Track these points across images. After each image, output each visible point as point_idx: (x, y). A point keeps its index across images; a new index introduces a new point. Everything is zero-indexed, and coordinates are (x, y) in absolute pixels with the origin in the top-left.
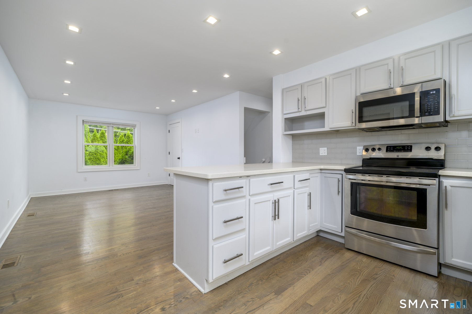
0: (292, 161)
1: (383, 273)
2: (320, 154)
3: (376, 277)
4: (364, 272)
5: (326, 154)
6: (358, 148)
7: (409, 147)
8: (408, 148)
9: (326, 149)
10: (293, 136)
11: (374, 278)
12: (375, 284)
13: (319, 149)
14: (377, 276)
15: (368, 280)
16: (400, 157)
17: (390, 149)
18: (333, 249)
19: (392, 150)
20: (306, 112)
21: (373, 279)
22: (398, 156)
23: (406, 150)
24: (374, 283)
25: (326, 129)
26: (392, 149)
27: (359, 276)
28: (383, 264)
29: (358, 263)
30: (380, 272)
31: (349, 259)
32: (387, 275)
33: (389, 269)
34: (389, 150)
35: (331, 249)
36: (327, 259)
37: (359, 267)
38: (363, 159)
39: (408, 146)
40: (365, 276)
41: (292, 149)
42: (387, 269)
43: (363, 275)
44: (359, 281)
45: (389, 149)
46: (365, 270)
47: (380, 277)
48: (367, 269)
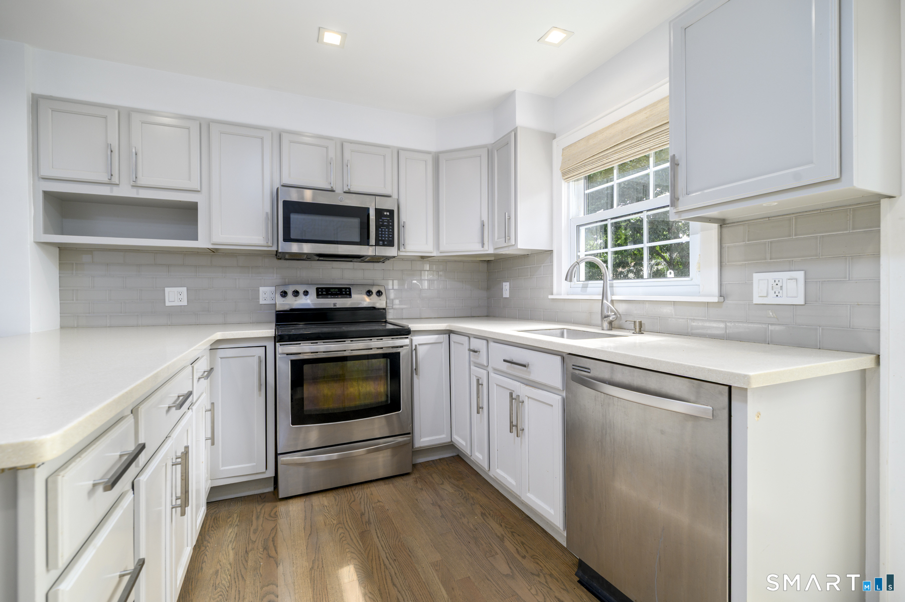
0: (59, 327)
1: (366, 505)
2: (168, 304)
3: (367, 518)
4: (347, 521)
5: (185, 303)
6: (262, 289)
7: (348, 290)
8: (344, 292)
9: (184, 289)
10: (63, 249)
11: (366, 522)
12: (378, 530)
13: (165, 290)
14: (367, 515)
15: (366, 531)
16: (338, 306)
17: (322, 292)
18: (262, 515)
19: (324, 295)
20: (135, 190)
21: (368, 524)
22: (335, 304)
23: (344, 294)
24: (376, 530)
25: (202, 243)
26: (324, 293)
27: (350, 535)
28: (352, 493)
29: (325, 514)
30: (362, 507)
31: (305, 517)
32: (373, 505)
33: (366, 495)
34: (320, 295)
35: (258, 518)
36: (273, 541)
37: (334, 520)
38: (277, 311)
39: (346, 288)
40: (355, 528)
41: (58, 288)
42: (363, 496)
43: (351, 528)
44: (359, 543)
45: (320, 293)
46: (345, 519)
47: (370, 516)
48: (344, 515)
